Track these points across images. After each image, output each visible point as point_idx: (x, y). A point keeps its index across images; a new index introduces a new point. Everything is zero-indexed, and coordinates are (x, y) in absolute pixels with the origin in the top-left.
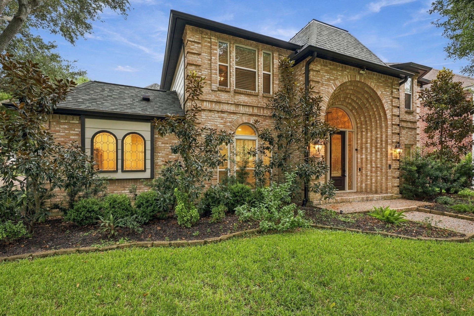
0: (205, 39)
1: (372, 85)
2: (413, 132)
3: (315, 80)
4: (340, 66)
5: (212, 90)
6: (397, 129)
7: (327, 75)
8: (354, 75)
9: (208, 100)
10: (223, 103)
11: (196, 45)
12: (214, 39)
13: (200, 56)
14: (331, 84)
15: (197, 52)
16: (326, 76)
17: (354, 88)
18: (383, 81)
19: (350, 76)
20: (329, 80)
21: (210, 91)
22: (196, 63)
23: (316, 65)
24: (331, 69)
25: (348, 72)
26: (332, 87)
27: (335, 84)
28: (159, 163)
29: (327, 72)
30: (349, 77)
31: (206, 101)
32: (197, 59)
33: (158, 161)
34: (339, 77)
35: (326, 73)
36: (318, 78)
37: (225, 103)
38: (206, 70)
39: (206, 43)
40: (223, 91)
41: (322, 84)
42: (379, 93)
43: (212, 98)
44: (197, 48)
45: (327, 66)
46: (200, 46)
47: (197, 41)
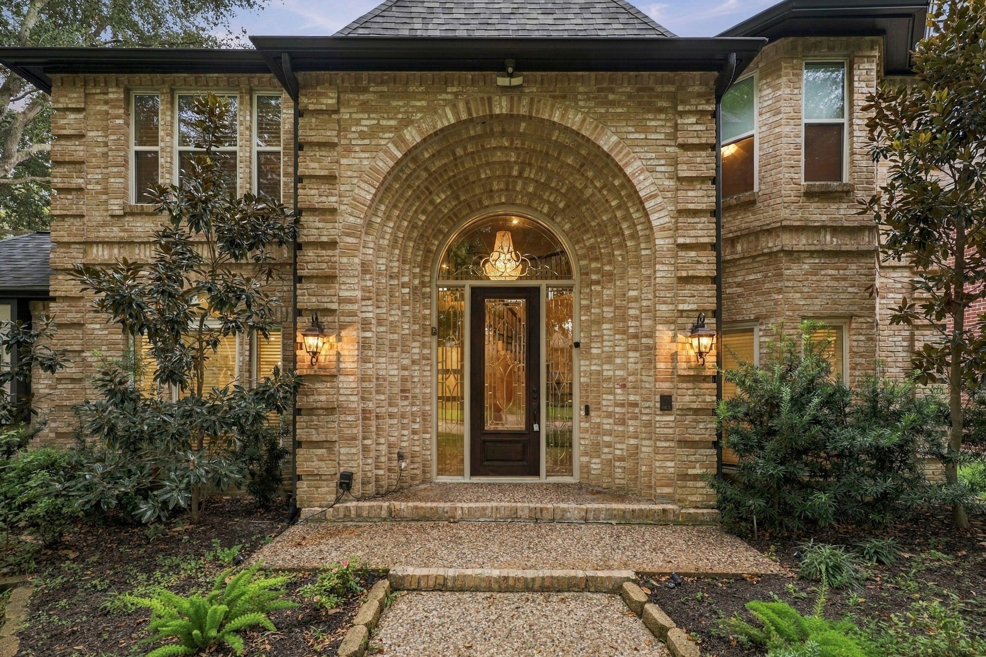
0: (97, 97)
1: (574, 120)
2: (854, 267)
3: (314, 139)
4: (416, 80)
5: (112, 216)
6: (699, 262)
7: (369, 118)
8: (482, 99)
9: (100, 240)
10: (140, 243)
11: (72, 116)
12: (116, 92)
13: (84, 140)
14: (383, 142)
15: (72, 132)
16: (364, 122)
17: (512, 143)
18: (630, 96)
19: (467, 103)
20: (373, 133)
21: (109, 218)
22: (72, 159)
23: (320, 95)
24: (382, 95)
25: (456, 94)
26: (387, 152)
27: (399, 141)
28: (41, 391)
29: (365, 107)
30: (461, 106)
31: (97, 243)
32: (73, 148)
33: (40, 386)
34: (419, 115)
35: (363, 112)
36: (329, 133)
37: (145, 243)
38: (98, 171)
39: (98, 108)
40: (140, 214)
41: (349, 150)
42: (607, 141)
43: (112, 235)
44: (72, 122)
45: (365, 90)
46: (81, 116)
47: (74, 106)
